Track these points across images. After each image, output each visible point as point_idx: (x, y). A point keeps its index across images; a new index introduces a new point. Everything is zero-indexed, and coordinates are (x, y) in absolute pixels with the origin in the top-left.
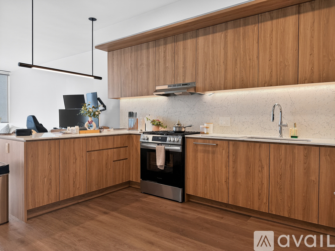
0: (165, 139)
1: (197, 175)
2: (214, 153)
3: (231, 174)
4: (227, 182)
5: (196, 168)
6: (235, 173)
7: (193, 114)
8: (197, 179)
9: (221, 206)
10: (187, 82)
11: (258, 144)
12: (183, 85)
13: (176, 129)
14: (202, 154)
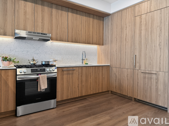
0: (44, 70)
1: (63, 88)
2: (72, 74)
3: (80, 82)
4: (78, 87)
5: (63, 84)
6: (82, 81)
7: (38, 53)
8: (63, 90)
9: (73, 100)
10: (44, 33)
11: (89, 67)
12: (41, 34)
13: (45, 63)
14: (66, 76)
